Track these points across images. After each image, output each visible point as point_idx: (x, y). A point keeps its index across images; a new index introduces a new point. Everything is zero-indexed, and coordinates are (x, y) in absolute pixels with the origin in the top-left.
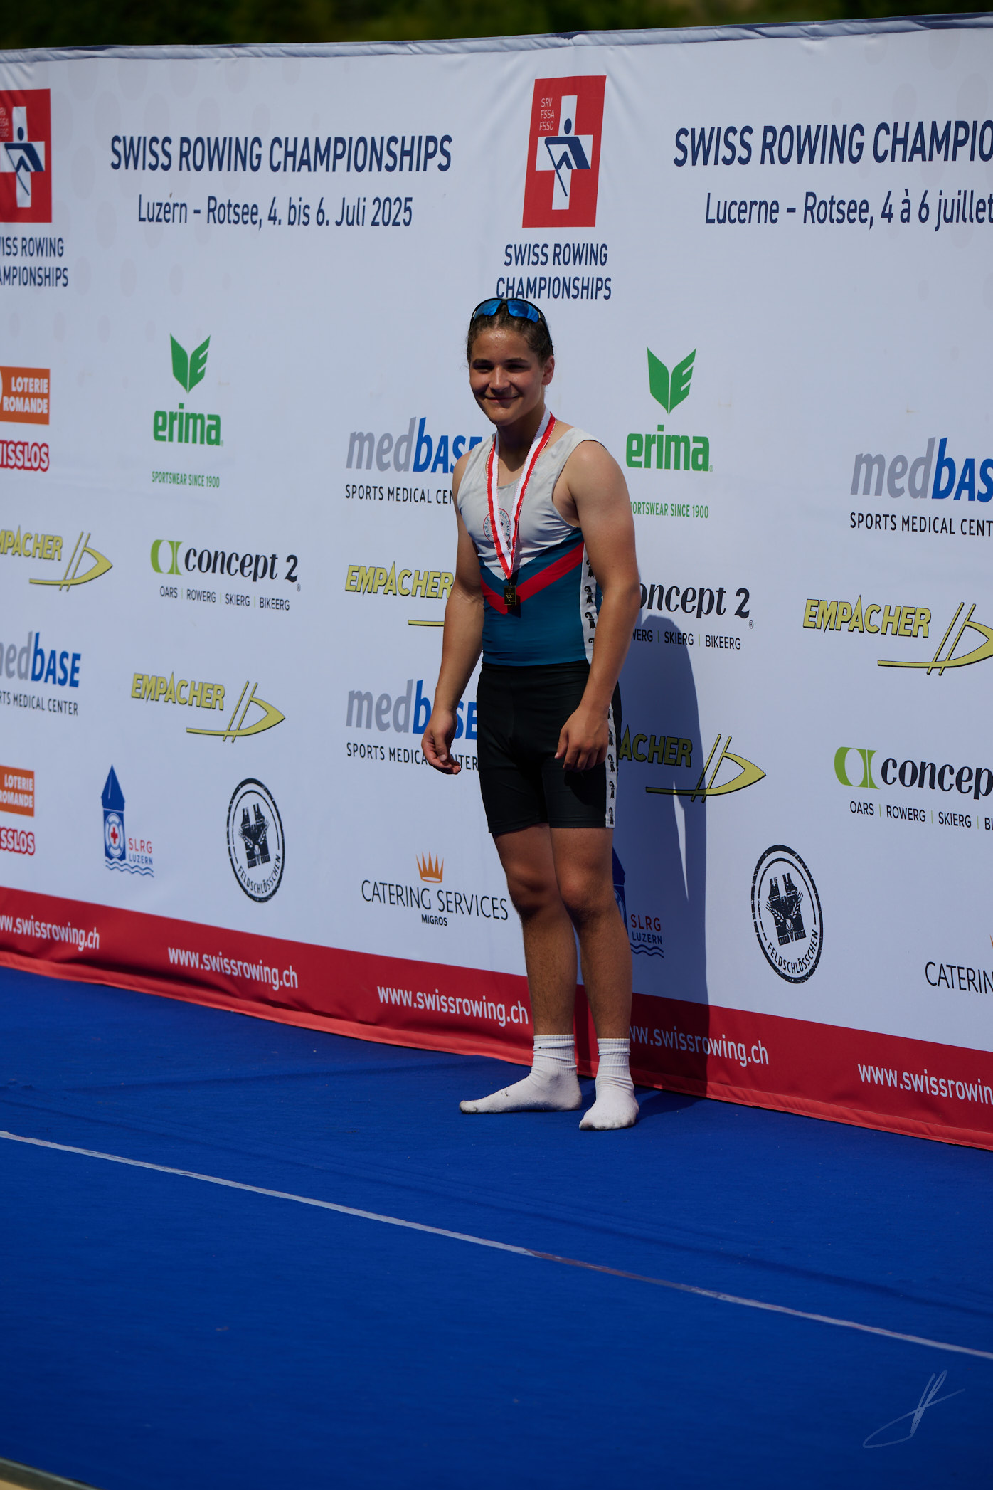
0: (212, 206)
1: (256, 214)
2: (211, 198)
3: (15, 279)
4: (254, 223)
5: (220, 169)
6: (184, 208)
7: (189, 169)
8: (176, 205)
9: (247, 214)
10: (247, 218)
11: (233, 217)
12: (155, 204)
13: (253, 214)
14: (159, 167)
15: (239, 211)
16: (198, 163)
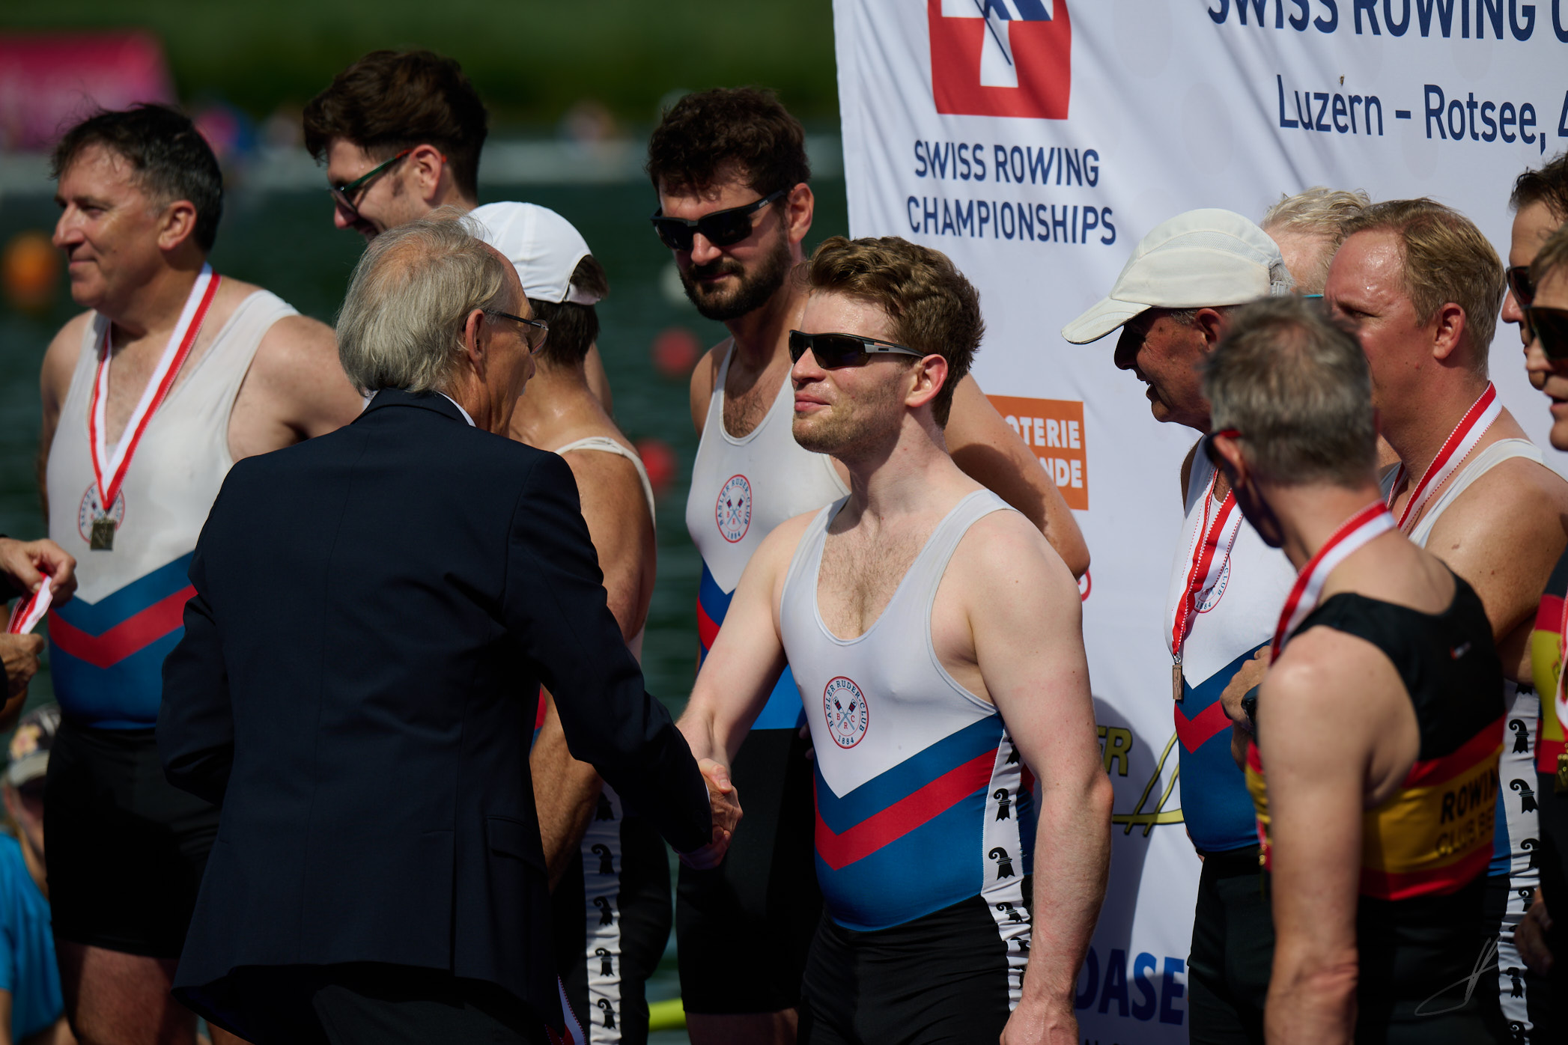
0: (1435, 103)
1: (1532, 122)
2: (1430, 89)
3: (984, 226)
4: (1529, 140)
5: (1446, 33)
6: (1373, 107)
7: (1376, 31)
8: (1355, 99)
9: (1512, 121)
10: (1509, 129)
11: (1481, 127)
12: (1312, 97)
13: (1524, 122)
14: (1311, 24)
15: (1494, 115)
16: (1397, 19)
